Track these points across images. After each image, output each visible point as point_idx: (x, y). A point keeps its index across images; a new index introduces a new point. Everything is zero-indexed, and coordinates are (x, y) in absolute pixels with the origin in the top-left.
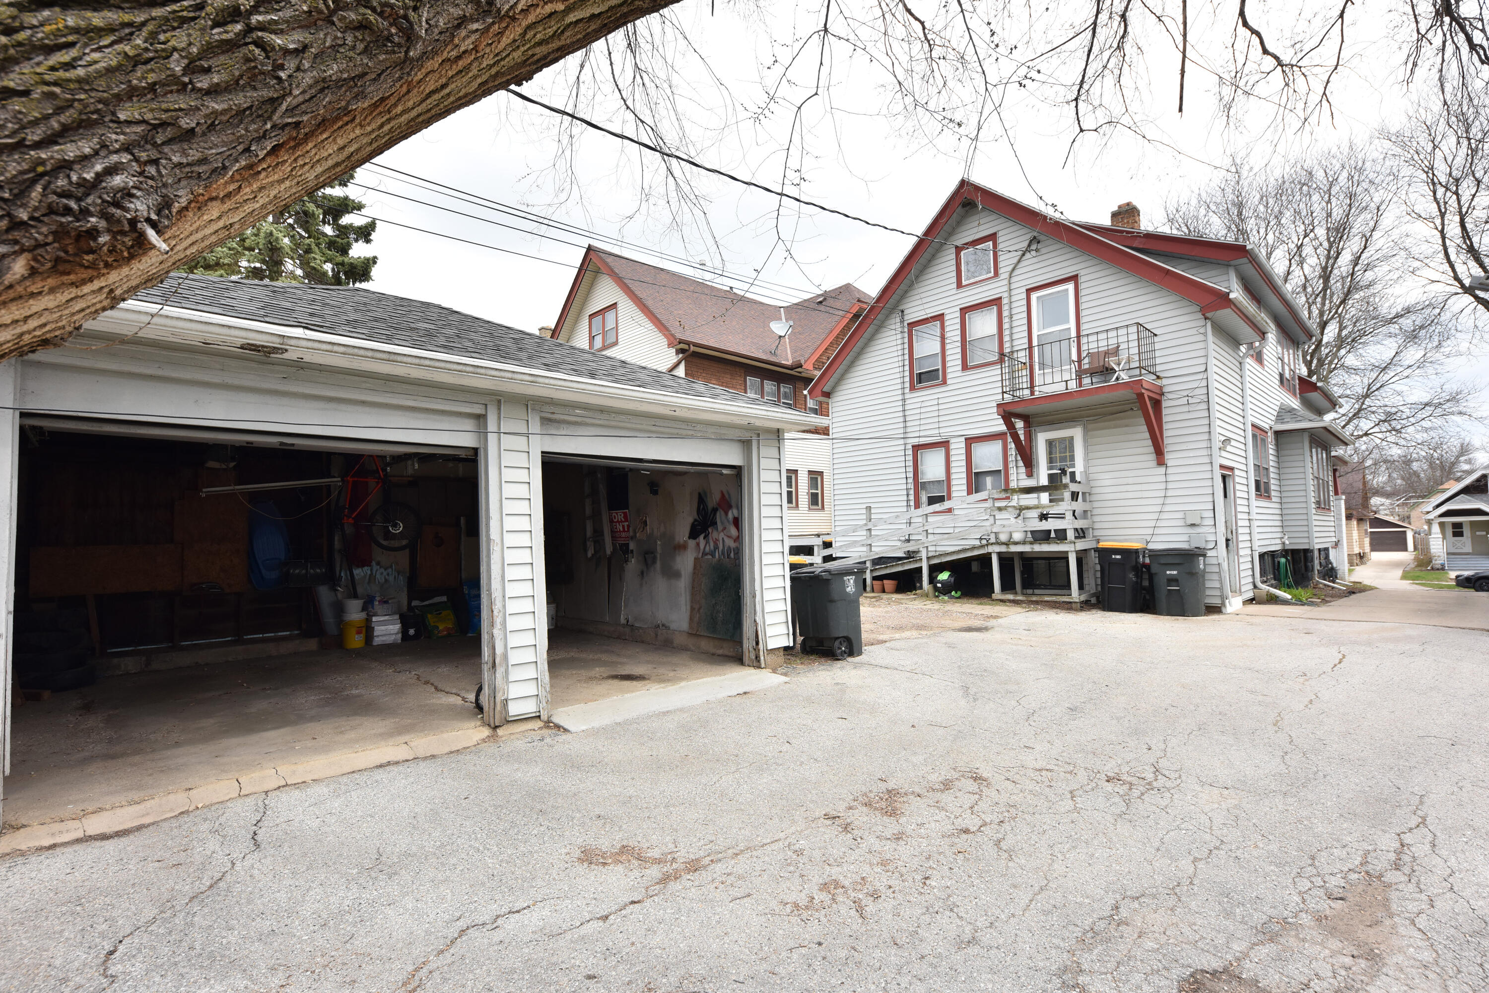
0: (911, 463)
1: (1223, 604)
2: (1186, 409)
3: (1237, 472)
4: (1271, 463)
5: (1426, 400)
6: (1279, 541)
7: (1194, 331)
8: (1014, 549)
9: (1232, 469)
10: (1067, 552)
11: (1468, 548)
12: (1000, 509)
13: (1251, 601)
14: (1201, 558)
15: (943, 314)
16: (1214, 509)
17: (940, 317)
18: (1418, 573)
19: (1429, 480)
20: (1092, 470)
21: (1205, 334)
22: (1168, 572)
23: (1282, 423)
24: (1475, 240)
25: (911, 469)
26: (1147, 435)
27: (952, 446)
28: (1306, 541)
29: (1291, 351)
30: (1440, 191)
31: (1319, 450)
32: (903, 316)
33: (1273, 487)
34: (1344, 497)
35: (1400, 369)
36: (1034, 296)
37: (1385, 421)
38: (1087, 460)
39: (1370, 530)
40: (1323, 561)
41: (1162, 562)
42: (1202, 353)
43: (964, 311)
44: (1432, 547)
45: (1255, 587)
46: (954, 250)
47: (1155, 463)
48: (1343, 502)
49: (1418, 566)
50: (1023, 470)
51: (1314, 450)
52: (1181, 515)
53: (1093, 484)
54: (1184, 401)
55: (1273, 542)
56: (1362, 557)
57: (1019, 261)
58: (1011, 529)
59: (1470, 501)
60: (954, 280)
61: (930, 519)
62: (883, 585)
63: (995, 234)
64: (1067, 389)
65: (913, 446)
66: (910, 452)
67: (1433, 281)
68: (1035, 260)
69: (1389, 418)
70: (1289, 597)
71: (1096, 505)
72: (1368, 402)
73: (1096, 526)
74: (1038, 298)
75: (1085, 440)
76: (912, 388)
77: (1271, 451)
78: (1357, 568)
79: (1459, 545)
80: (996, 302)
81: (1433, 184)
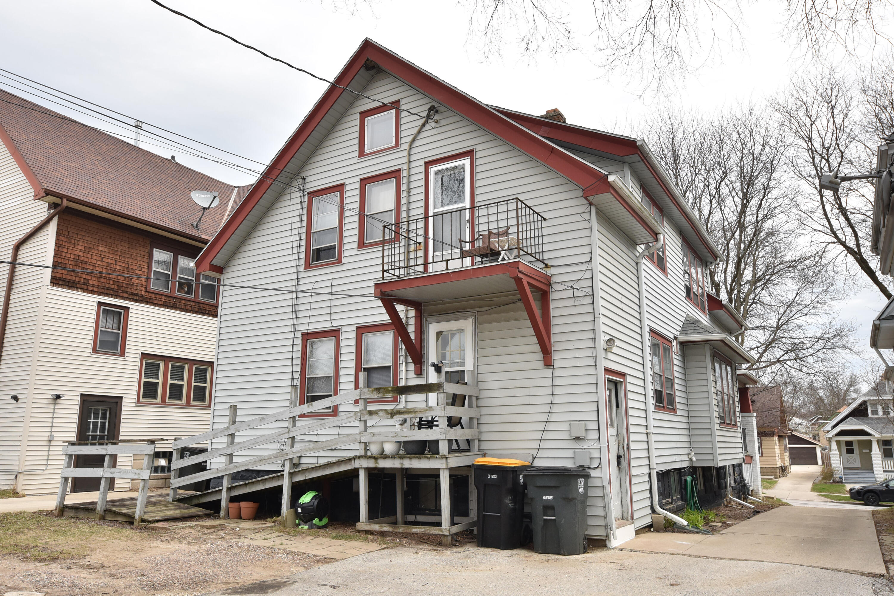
0: (299, 355)
1: (607, 536)
2: (571, 302)
3: (629, 379)
4: (676, 374)
5: (819, 335)
6: (686, 458)
7: (578, 218)
8: (383, 464)
9: (623, 375)
10: (439, 469)
11: (858, 464)
12: (371, 413)
13: (649, 528)
14: (581, 481)
15: (343, 185)
16: (598, 420)
17: (340, 188)
18: (824, 486)
19: (830, 405)
20: (482, 369)
21: (590, 221)
22: (544, 498)
23: (686, 334)
24: (843, 200)
25: (299, 362)
26: (532, 331)
27: (343, 336)
28: (710, 457)
29: (699, 270)
30: (817, 159)
31: (724, 367)
32: (304, 184)
33: (678, 400)
34: (755, 414)
35: (801, 307)
36: (432, 170)
37: (791, 350)
38: (477, 358)
39: (788, 446)
40: (737, 477)
41: (539, 484)
42: (586, 241)
43: (365, 182)
44: (832, 462)
45: (653, 511)
46: (358, 116)
47: (542, 363)
48: (754, 419)
49: (824, 479)
50: (412, 367)
51: (717, 366)
52: (565, 426)
53: (482, 386)
54: (569, 294)
55: (678, 458)
56: (783, 470)
57: (419, 132)
58: (381, 439)
59: (856, 423)
60: (357, 148)
61: (299, 424)
62: (240, 508)
63: (398, 102)
64: (447, 269)
65: (303, 334)
66: (299, 341)
67: (815, 230)
68: (434, 132)
69: (795, 348)
70: (685, 523)
71: (484, 411)
72: (779, 333)
73: (484, 437)
74: (436, 173)
75: (476, 334)
76: (308, 266)
77: (676, 362)
78: (780, 480)
79: (851, 460)
80: (395, 174)
81: (812, 151)
